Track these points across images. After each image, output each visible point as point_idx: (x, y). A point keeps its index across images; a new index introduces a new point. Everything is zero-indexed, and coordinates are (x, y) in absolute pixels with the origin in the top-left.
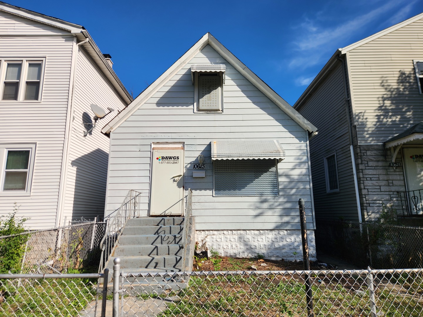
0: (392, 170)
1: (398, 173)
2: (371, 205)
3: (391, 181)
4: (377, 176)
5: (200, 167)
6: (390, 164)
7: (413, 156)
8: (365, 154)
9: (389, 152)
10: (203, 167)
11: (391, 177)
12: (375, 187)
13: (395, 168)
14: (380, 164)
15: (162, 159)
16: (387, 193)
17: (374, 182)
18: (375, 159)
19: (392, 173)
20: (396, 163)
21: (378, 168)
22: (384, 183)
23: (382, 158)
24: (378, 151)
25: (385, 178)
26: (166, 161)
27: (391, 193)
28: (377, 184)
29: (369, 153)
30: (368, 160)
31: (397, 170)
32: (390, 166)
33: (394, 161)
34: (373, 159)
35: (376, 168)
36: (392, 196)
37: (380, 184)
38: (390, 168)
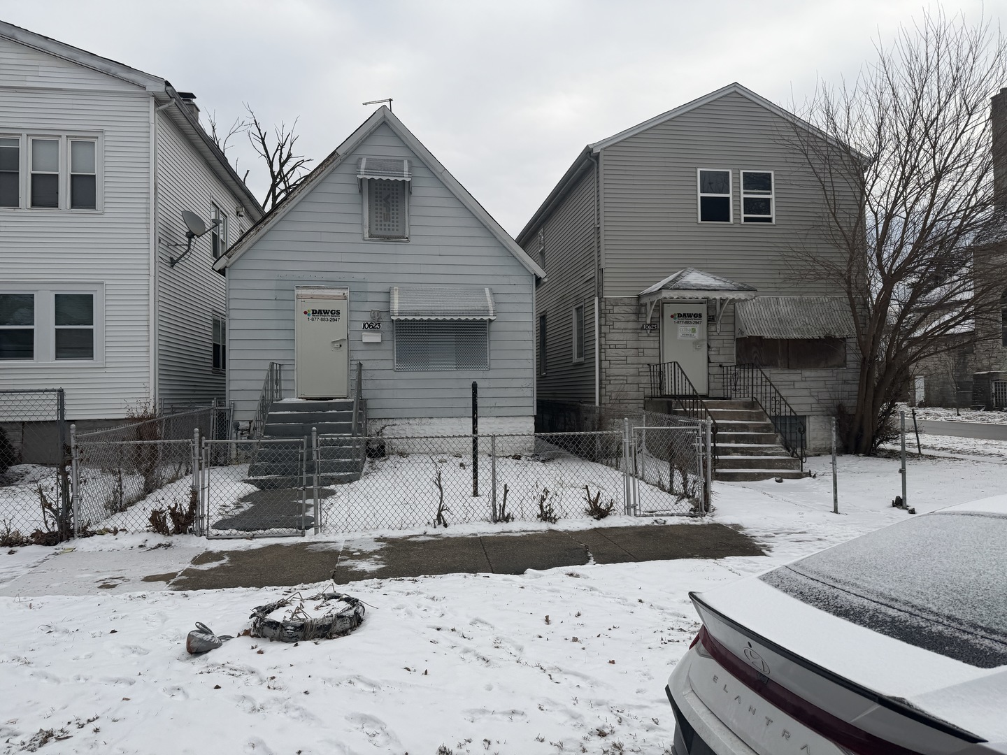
0: (646, 335)
1: (651, 339)
2: (612, 382)
3: (642, 350)
4: (625, 342)
5: (373, 328)
6: (643, 325)
7: (675, 315)
8: (611, 311)
9: (643, 309)
10: (377, 326)
11: (642, 345)
12: (620, 358)
13: (649, 331)
14: (631, 325)
15: (313, 313)
16: (635, 366)
17: (620, 351)
18: (623, 319)
19: (643, 339)
20: (650, 325)
21: (627, 331)
22: (633, 352)
23: (633, 317)
24: (630, 307)
25: (635, 344)
26: (320, 318)
27: (641, 366)
28: (623, 354)
29: (616, 309)
30: (614, 320)
31: (652, 334)
32: (642, 329)
33: (649, 322)
34: (621, 318)
35: (624, 331)
36: (640, 370)
37: (627, 354)
38: (643, 331)
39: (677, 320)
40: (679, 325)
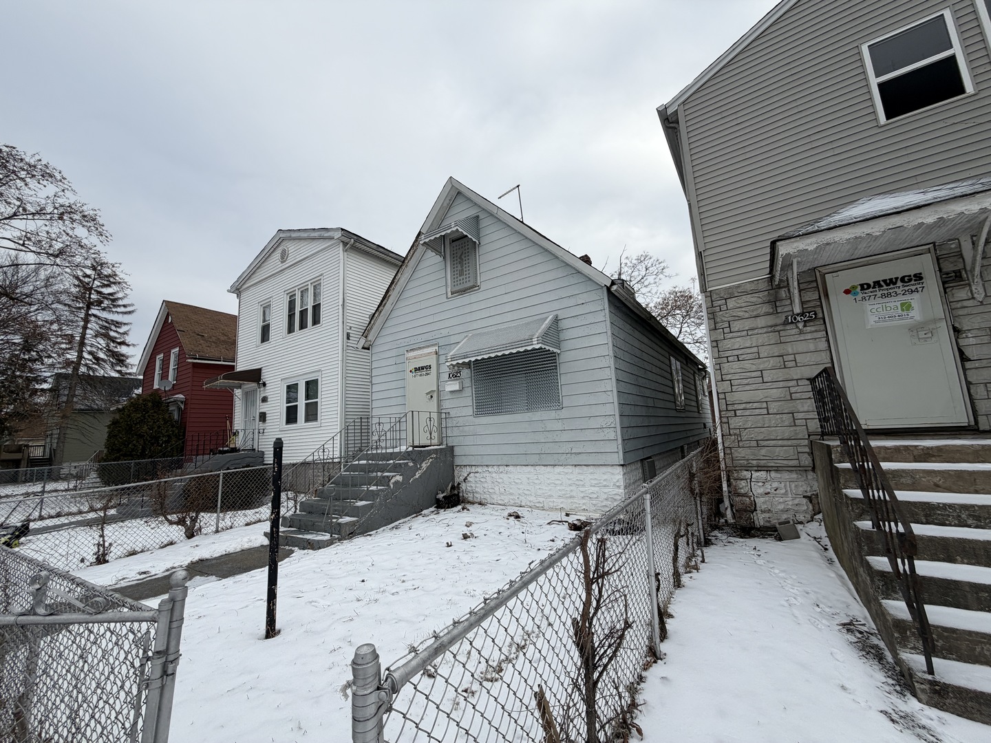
0: (795, 331)
1: (809, 336)
2: (738, 413)
3: (791, 357)
4: (755, 349)
5: (456, 376)
6: (787, 318)
7: (854, 287)
8: (724, 307)
9: (783, 293)
10: (459, 375)
11: (790, 349)
12: (748, 374)
13: (801, 325)
14: (761, 322)
15: (415, 371)
16: (781, 384)
17: (747, 365)
18: (747, 315)
19: (792, 339)
20: (802, 314)
21: (756, 331)
22: (773, 362)
23: (766, 308)
24: (756, 295)
25: (776, 350)
26: (419, 374)
27: (794, 383)
28: (754, 368)
29: (731, 303)
30: (730, 319)
31: (808, 329)
32: (786, 323)
33: (797, 310)
34: (741, 314)
35: (750, 333)
36: (793, 390)
37: (761, 367)
38: (788, 327)
39: (860, 296)
40: (867, 303)
